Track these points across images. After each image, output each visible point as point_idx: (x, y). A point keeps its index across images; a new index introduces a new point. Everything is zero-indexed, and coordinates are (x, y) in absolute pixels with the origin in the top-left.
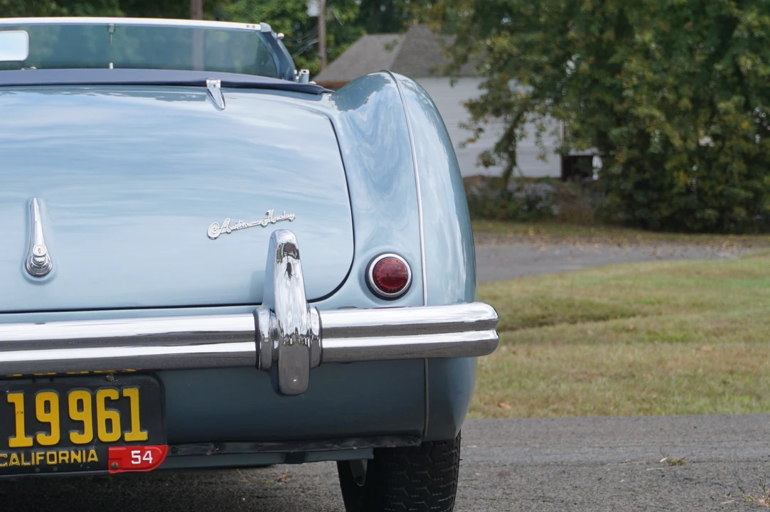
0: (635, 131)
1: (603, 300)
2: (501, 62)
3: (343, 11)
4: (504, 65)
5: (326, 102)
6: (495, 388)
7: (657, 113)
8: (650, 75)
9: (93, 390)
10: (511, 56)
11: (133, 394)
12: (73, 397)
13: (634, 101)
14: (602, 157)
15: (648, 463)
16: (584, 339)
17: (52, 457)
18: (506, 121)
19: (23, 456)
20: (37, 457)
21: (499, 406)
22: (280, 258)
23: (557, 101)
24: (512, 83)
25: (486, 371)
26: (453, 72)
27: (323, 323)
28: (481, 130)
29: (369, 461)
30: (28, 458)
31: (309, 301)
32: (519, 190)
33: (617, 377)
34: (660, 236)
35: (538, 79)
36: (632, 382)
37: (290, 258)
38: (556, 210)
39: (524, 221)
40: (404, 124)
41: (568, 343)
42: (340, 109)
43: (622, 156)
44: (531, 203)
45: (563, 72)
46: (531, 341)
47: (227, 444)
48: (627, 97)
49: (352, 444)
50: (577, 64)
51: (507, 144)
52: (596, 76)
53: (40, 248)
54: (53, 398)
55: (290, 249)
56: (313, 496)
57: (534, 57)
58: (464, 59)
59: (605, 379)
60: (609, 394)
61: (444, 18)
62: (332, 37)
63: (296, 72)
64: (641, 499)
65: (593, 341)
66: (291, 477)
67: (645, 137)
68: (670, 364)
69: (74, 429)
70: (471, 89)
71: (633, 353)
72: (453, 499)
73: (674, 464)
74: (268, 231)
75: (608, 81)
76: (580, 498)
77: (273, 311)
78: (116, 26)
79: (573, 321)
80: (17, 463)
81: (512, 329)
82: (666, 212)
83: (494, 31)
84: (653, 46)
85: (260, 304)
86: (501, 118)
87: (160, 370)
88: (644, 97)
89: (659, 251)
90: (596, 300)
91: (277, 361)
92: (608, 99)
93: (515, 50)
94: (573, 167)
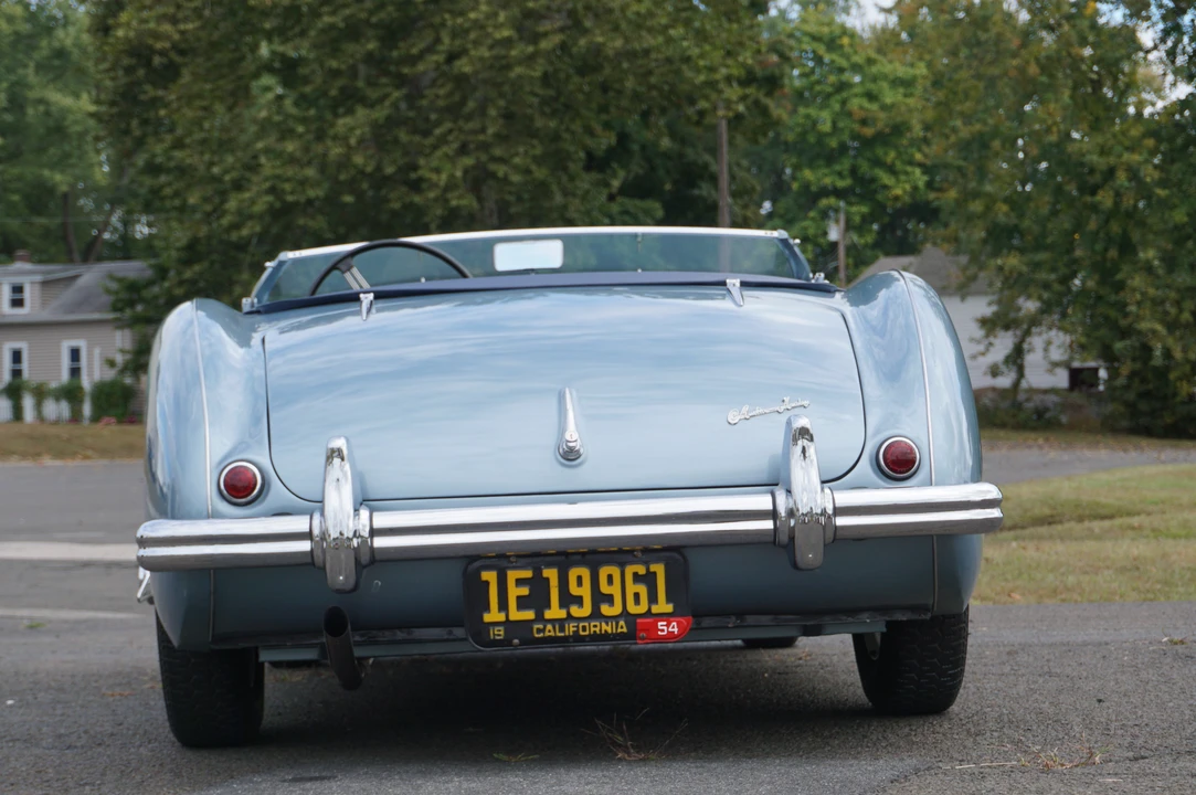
0: (1137, 344)
1: (1108, 500)
2: (1011, 281)
3: (861, 236)
4: (1015, 284)
5: (838, 299)
6: (1006, 580)
7: (1159, 327)
8: (1152, 291)
9: (622, 565)
10: (1020, 274)
11: (659, 569)
12: (604, 572)
13: (1138, 316)
14: (1107, 369)
15: (1150, 643)
16: (1091, 535)
17: (584, 629)
18: (1015, 335)
19: (557, 627)
20: (571, 629)
21: (1009, 595)
22: (795, 441)
23: (1064, 315)
24: (1021, 301)
25: (997, 564)
26: (963, 290)
27: (837, 502)
28: (991, 344)
29: (882, 634)
30: (562, 629)
31: (823, 482)
32: (1028, 400)
33: (1123, 570)
34: (1165, 442)
35: (1046, 295)
36: (1136, 574)
37: (805, 441)
38: (1064, 419)
39: (1034, 429)
40: (912, 317)
41: (1076, 539)
42: (852, 305)
43: (1125, 370)
44: (1040, 413)
45: (1069, 290)
46: (1041, 538)
47: (747, 617)
48: (1131, 313)
49: (866, 617)
50: (1083, 282)
51: (1016, 358)
52: (1102, 292)
53: (572, 435)
54: (585, 573)
55: (804, 433)
56: (832, 673)
57: (1043, 276)
58: (974, 278)
59: (1111, 572)
60: (1115, 585)
61: (956, 240)
62: (851, 261)
63: (811, 275)
64: (1144, 675)
65: (1099, 538)
66: (810, 655)
67: (1147, 350)
68: (1174, 557)
69: (604, 602)
70: (982, 307)
71: (1138, 547)
72: (963, 671)
73: (1176, 643)
74: (783, 419)
75: (1113, 298)
76: (1085, 674)
77: (789, 491)
78: (644, 235)
79: (1081, 519)
80: (552, 634)
81: (1023, 528)
82: (1169, 420)
83: (1005, 251)
84: (1156, 263)
85: (777, 485)
86: (1010, 333)
87: (684, 547)
88: (1147, 312)
89: (1163, 457)
90: (1103, 500)
91: (793, 538)
92: (1113, 313)
93: (1024, 269)
94: (1080, 379)
